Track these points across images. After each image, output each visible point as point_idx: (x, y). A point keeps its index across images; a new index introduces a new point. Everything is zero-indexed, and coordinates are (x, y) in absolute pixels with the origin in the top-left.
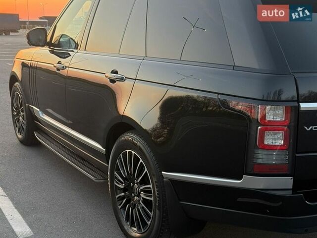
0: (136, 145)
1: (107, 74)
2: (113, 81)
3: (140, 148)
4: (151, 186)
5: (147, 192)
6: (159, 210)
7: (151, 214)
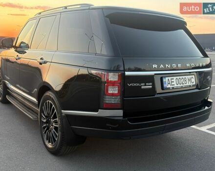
0: (51, 97)
1: (38, 60)
2: (41, 64)
3: (53, 99)
4: (57, 119)
5: (56, 122)
6: (61, 132)
7: (57, 134)
